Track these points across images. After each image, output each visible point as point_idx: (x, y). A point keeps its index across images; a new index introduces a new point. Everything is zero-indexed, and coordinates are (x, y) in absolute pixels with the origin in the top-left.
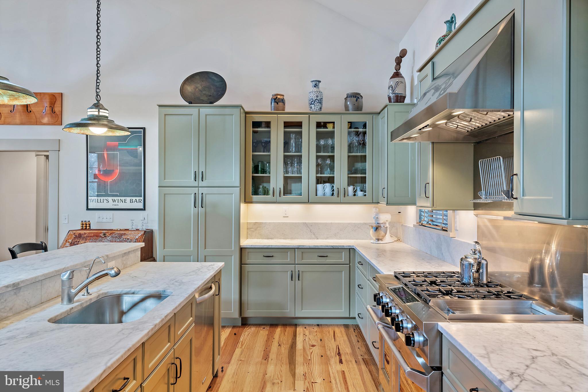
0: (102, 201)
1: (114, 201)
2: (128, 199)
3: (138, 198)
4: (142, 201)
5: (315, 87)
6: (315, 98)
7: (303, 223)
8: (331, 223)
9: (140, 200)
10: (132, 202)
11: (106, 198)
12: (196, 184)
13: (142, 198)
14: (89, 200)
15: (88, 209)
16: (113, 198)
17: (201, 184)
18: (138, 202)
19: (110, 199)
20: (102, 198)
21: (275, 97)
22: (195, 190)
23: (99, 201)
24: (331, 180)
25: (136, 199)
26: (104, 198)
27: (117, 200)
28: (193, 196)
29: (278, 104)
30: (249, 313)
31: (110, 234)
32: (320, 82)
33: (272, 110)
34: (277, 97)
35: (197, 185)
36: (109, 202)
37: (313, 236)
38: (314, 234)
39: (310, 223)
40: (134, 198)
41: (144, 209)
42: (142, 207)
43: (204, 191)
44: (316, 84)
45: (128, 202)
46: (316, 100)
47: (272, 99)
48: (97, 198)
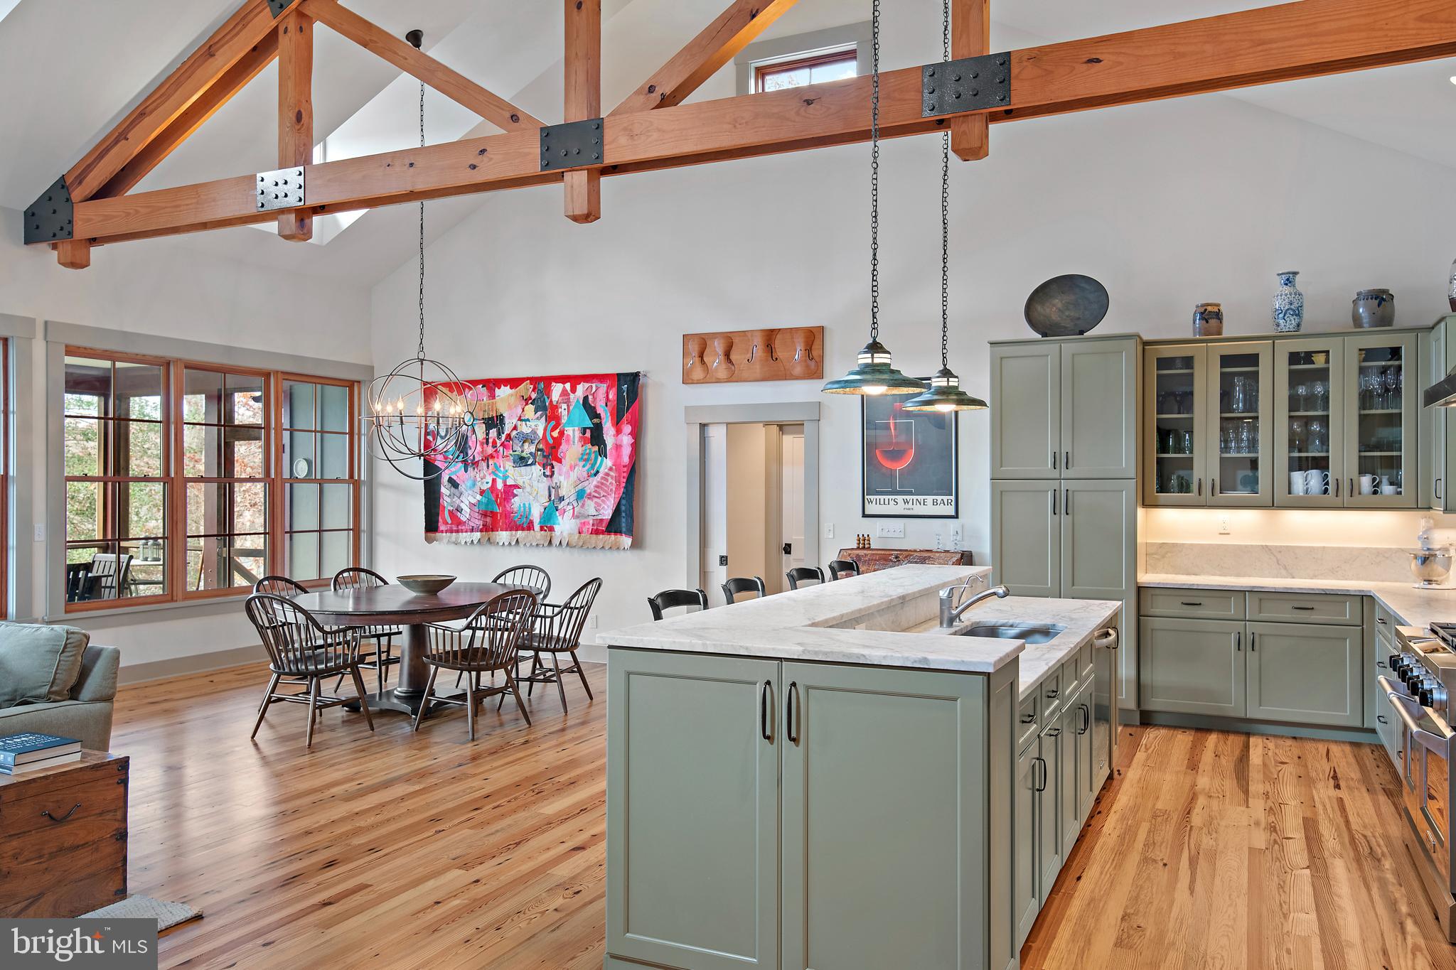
0: (887, 502)
1: (906, 502)
2: (930, 499)
3: (945, 498)
4: (953, 503)
5: (1286, 284)
6: (1287, 307)
7: (1262, 546)
8: (1324, 547)
9: (950, 501)
10: (935, 504)
11: (894, 497)
12: (1055, 474)
13: (953, 498)
14: (866, 500)
15: (864, 515)
16: (905, 497)
17: (1065, 473)
18: (946, 503)
19: (900, 498)
20: (887, 497)
21: (1202, 310)
22: (1055, 484)
23: (882, 502)
24: (1321, 464)
25: (942, 500)
26: (890, 497)
27: (911, 500)
28: (1050, 495)
29: (1207, 322)
30: (1156, 703)
31: (906, 557)
32: (1295, 273)
33: (1195, 335)
34: (1206, 310)
35: (1058, 476)
36: (898, 504)
37: (1284, 572)
38: (1285, 568)
39: (1276, 547)
40: (939, 498)
41: (956, 516)
42: (953, 513)
43: (1072, 485)
44: (1288, 280)
45: (929, 504)
46: (1288, 309)
47: (1195, 313)
48: (878, 497)
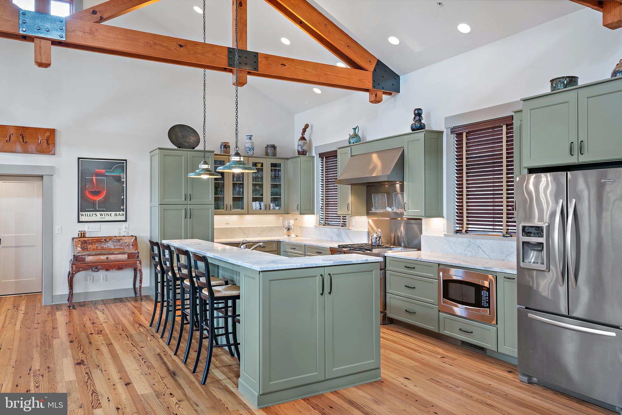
0: (91, 215)
1: (101, 215)
2: (113, 213)
3: (121, 213)
4: (124, 215)
5: (250, 139)
6: (251, 147)
7: (239, 227)
8: (256, 227)
9: (123, 214)
10: (116, 215)
11: (95, 213)
12: (186, 202)
13: (124, 213)
14: (80, 214)
15: (79, 222)
16: (101, 213)
18: (121, 215)
19: (98, 213)
20: (91, 213)
21: (225, 144)
22: (185, 207)
23: (89, 215)
24: (260, 200)
25: (119, 214)
26: (93, 213)
27: (104, 214)
28: (183, 211)
29: (227, 149)
32: (252, 136)
33: (221, 152)
34: (226, 144)
36: (97, 216)
37: (245, 236)
38: (246, 235)
39: (243, 227)
40: (118, 213)
41: (126, 221)
42: (124, 220)
44: (250, 138)
45: (113, 216)
46: (251, 148)
47: (221, 146)
48: (87, 213)
